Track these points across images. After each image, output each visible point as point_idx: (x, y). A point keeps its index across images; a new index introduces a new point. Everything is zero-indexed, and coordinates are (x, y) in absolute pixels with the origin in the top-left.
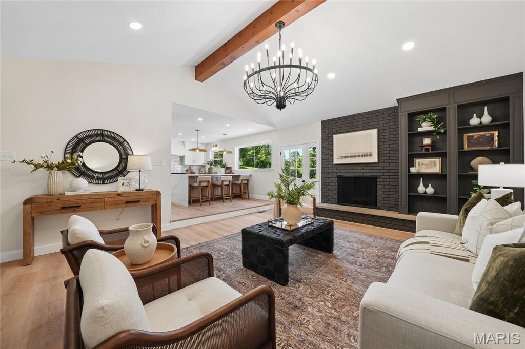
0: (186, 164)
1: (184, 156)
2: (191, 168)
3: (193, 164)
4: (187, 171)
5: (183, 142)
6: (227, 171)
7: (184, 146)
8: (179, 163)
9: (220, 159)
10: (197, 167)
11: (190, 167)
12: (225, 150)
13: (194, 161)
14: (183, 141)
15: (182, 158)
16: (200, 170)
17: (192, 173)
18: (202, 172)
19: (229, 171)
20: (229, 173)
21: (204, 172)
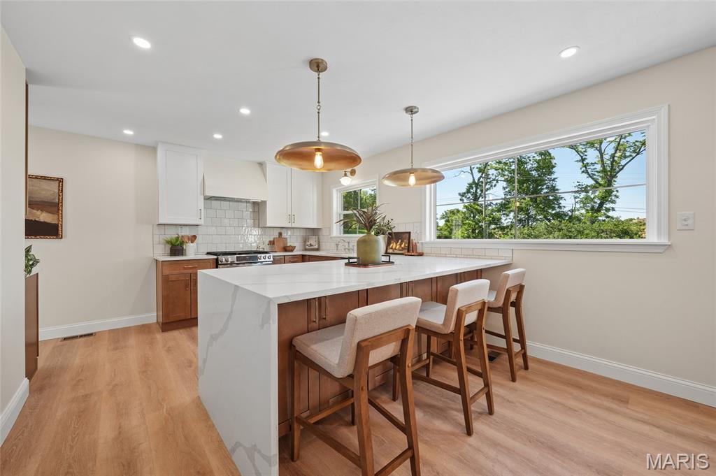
0: (268, 225)
1: (264, 203)
2: (284, 235)
3: (289, 225)
4: (272, 243)
5: (261, 164)
6: (393, 245)
7: (265, 176)
8: (250, 222)
9: (350, 212)
10: (297, 233)
11: (280, 234)
12: (411, 171)
13: (291, 217)
14: (260, 159)
15: (258, 208)
16: (305, 241)
17: (285, 249)
18: (311, 245)
19: (403, 246)
20: (401, 252)
21: (316, 247)
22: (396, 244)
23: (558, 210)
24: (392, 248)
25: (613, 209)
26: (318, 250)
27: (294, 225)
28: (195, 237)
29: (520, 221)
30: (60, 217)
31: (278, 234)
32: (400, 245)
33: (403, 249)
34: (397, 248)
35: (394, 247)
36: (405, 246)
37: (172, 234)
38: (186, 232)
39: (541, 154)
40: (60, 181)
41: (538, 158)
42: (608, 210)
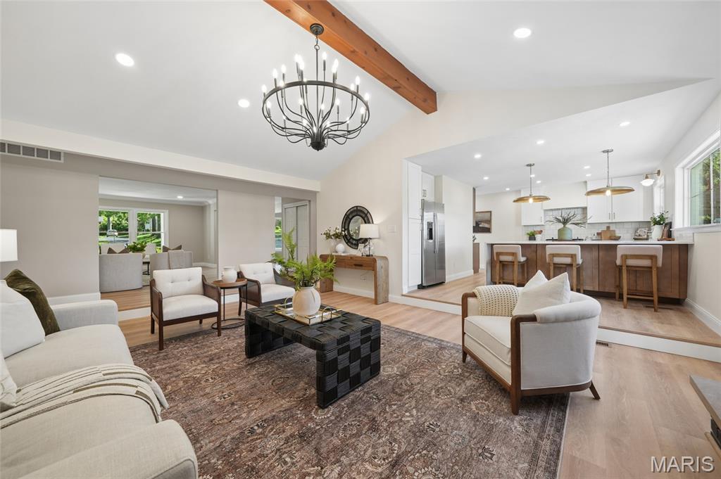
0: (592, 222)
4: (601, 234)
11: (608, 228)
13: (612, 215)
18: (639, 235)
21: (646, 237)
26: (647, 239)
27: (614, 221)
28: (541, 231)
30: (491, 226)
31: (605, 227)
37: (530, 230)
38: (538, 229)
40: (491, 212)
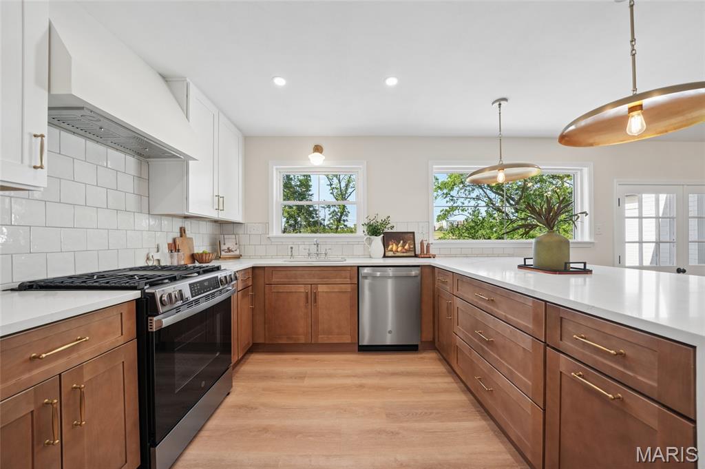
2: (188, 232)
6: (393, 247)
11: (182, 231)
13: (219, 201)
18: (229, 250)
19: (407, 247)
20: (405, 254)
21: (238, 252)
22: (397, 245)
23: (316, 219)
24: (391, 250)
25: (347, 221)
26: (239, 257)
29: (290, 225)
31: (178, 230)
32: (403, 246)
33: (407, 251)
34: (400, 249)
35: (394, 249)
36: (410, 248)
39: (304, 176)
41: (301, 178)
42: (344, 221)
